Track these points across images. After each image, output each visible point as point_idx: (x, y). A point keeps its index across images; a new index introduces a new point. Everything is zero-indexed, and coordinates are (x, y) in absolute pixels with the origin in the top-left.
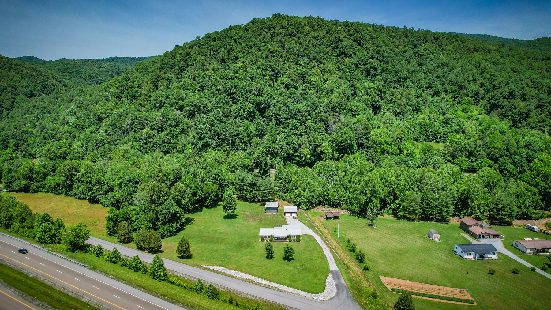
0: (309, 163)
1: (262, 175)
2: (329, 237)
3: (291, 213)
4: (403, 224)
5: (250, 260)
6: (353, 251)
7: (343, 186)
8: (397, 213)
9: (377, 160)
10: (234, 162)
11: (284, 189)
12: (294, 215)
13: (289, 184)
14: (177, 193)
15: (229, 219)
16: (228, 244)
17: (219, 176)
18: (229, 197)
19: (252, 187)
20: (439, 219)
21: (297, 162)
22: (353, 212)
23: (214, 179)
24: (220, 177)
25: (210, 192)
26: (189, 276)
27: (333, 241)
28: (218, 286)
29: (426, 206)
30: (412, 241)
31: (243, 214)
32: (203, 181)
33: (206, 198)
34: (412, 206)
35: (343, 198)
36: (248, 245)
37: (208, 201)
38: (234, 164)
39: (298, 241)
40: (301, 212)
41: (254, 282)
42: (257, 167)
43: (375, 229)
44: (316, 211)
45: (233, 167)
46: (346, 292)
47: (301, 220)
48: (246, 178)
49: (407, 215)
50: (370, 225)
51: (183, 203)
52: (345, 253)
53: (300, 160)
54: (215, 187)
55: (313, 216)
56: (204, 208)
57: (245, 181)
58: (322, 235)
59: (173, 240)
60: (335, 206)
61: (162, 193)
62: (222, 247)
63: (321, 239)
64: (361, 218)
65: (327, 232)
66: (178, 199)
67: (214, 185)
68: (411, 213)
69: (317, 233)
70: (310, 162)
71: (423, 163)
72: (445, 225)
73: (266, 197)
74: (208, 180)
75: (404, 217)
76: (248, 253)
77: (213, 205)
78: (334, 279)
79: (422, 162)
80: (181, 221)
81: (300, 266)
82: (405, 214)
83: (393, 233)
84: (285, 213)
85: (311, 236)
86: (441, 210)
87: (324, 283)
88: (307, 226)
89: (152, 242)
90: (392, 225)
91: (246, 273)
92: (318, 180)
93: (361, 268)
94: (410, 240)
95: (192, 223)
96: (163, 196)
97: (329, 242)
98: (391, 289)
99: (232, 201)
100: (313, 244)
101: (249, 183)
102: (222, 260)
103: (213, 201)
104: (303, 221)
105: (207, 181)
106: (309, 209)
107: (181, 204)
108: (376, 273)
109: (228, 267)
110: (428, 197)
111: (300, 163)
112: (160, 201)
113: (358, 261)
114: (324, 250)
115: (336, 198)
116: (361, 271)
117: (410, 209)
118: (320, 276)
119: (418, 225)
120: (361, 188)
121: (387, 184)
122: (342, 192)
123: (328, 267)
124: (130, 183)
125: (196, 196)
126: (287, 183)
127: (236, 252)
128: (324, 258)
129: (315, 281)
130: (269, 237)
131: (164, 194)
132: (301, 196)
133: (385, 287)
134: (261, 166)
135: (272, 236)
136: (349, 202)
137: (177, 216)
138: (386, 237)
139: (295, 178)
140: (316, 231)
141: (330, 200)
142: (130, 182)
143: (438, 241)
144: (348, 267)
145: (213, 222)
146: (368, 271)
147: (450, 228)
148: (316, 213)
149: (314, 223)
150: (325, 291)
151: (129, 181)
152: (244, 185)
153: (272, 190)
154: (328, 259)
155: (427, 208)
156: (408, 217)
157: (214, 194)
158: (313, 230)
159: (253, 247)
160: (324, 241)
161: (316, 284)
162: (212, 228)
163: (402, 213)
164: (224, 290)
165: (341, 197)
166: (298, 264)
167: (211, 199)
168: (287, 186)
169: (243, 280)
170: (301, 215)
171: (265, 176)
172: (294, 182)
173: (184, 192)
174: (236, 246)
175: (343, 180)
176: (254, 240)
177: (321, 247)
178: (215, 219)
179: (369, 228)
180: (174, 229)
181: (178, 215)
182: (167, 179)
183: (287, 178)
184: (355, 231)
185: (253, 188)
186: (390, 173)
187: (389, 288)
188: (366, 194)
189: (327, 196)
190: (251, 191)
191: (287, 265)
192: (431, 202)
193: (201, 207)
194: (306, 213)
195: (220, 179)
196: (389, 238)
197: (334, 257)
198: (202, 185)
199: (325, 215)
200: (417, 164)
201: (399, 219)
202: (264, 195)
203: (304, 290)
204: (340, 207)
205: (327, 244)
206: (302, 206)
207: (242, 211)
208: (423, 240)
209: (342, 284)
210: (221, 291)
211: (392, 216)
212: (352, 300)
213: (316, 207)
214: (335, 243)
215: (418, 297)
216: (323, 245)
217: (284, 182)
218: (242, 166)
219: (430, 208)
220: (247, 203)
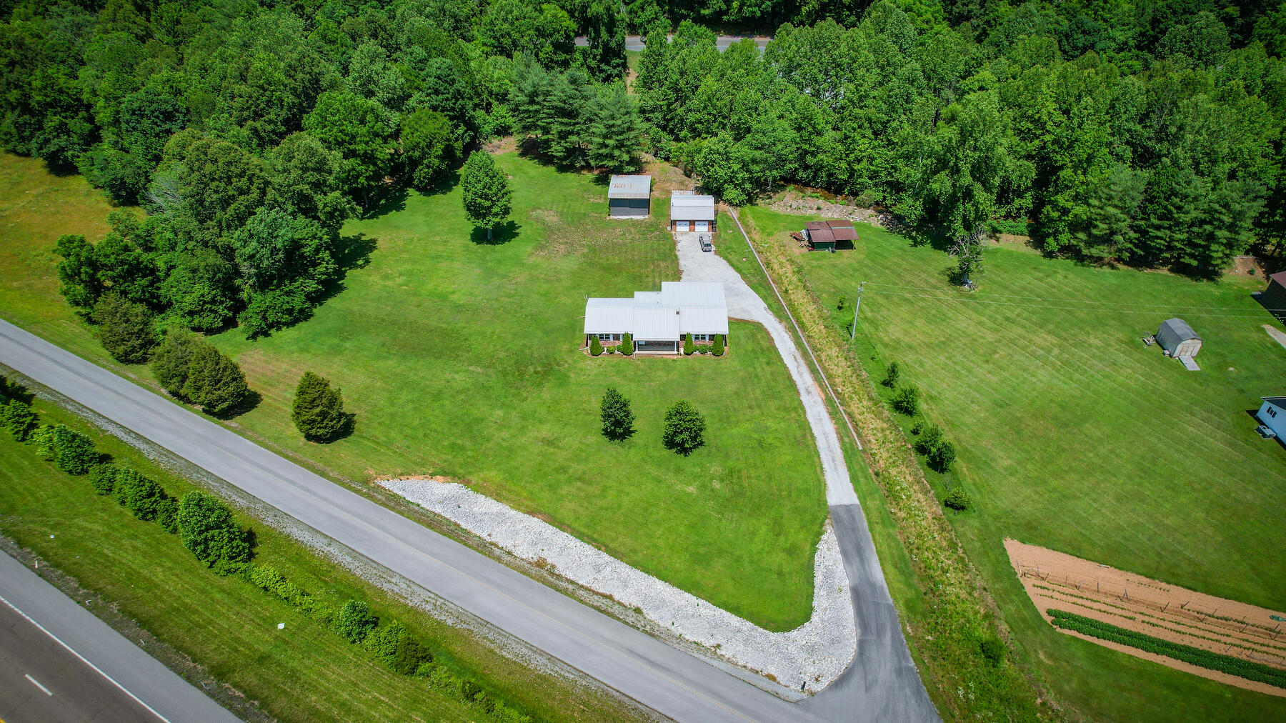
0: (753, 17)
1: (601, 61)
2: (817, 329)
3: (692, 223)
4: (1065, 274)
5: (550, 443)
6: (904, 406)
7: (870, 121)
8: (1048, 235)
9: (988, 22)
10: (505, 20)
11: (672, 119)
12: (702, 229)
13: (688, 103)
14: (295, 174)
15: (489, 242)
16: (478, 360)
17: (453, 81)
18: (481, 175)
19: (565, 120)
20: (1189, 265)
21: (715, 12)
22: (897, 222)
23: (437, 92)
24: (457, 86)
25: (423, 144)
26: (332, 541)
27: (834, 351)
28: (425, 595)
29: (1156, 222)
30: (1101, 360)
31: (537, 220)
32: (396, 103)
33: (414, 163)
34: (1105, 219)
35: (864, 164)
36: (549, 370)
37: (421, 173)
38: (506, 26)
39: (717, 353)
40: (725, 213)
41: (559, 577)
42: (582, 32)
43: (972, 297)
44: (775, 208)
45: (502, 36)
46: (893, 640)
47: (724, 253)
48: (543, 87)
49: (1082, 245)
50: (958, 278)
51: (321, 206)
52: (878, 415)
53: (724, 7)
54: (440, 125)
55: (763, 230)
56: (411, 191)
57: (541, 98)
58: (796, 328)
59: (297, 341)
60: (834, 188)
61: (234, 180)
62: (461, 379)
63: (791, 345)
64: (922, 243)
65: (812, 308)
66: (301, 193)
67: (438, 114)
68: (1094, 241)
69: (779, 313)
70: (758, 14)
71: (1142, 34)
72: (1204, 285)
73: (612, 157)
74: (417, 95)
75: (1072, 252)
76: (543, 410)
77: (440, 182)
78: (845, 553)
79: (1138, 29)
80: (321, 269)
81: (722, 480)
82: (1074, 242)
83: (1034, 318)
84: (673, 223)
85: (758, 327)
86: (1211, 237)
87: (809, 568)
88: (744, 277)
89: (206, 388)
90: (1028, 279)
91: (532, 513)
92: (784, 98)
93: (938, 497)
94: (1094, 356)
95: (367, 262)
96: (241, 192)
97: (820, 361)
98: (1049, 612)
99: (494, 188)
100: (768, 369)
101: (554, 107)
102: (453, 446)
103: (438, 172)
104: (733, 257)
105: (411, 102)
106: (751, 200)
107: (316, 208)
108: (990, 520)
109: (474, 479)
110: (1172, 189)
111: (725, 18)
112: (231, 210)
113: (925, 458)
114: (804, 398)
115: (843, 165)
116: (939, 510)
117: (1095, 227)
118: (795, 535)
119: (1114, 281)
120: (938, 148)
121: (1026, 125)
122: (863, 145)
123: (820, 486)
124: (145, 122)
125: (375, 164)
126: (681, 97)
127: (503, 405)
128: (804, 439)
129: (778, 559)
130: (616, 337)
131: (243, 183)
132: (728, 159)
133: (1027, 603)
134: (597, 32)
135: (628, 337)
136: (884, 180)
137: (302, 256)
138: (1012, 341)
139: (709, 83)
140: (775, 306)
141: (822, 167)
142: (142, 116)
143: (1192, 366)
144: (891, 494)
145: (437, 257)
146: (960, 516)
147: (1222, 301)
148: (774, 217)
149: (768, 265)
150: (815, 618)
151: (139, 113)
152: (537, 111)
153: (632, 134)
154: (821, 443)
155: (1158, 228)
156: (1085, 252)
157: (438, 149)
158: (764, 298)
159: (563, 381)
160: (805, 355)
161: (780, 574)
162: (430, 286)
163: (1065, 238)
164: (450, 622)
165: (859, 161)
166: (716, 468)
167: (428, 167)
168: (680, 111)
169: (518, 568)
170: (726, 226)
171: (608, 63)
172: (705, 97)
173: (321, 167)
174: (505, 374)
175: (869, 102)
176: (566, 347)
177: (792, 385)
178: (445, 242)
179: (949, 294)
180: (298, 302)
181: (307, 251)
182: (269, 103)
183: (682, 84)
184: (907, 307)
185: (566, 124)
186: (1044, 88)
187: (1042, 604)
188: (956, 171)
189: (813, 154)
190: (563, 136)
191: (679, 470)
192: (1179, 208)
193: (402, 190)
194: (742, 218)
195: (458, 91)
196: (1023, 342)
197: (841, 439)
198: (395, 117)
199: (804, 232)
200: (1120, 36)
201: (1049, 255)
202: (603, 151)
203: (736, 611)
204: (855, 194)
205: (813, 371)
206: (731, 193)
207: (535, 209)
208: (1137, 356)
209: (873, 585)
210: (439, 623)
211: (1027, 243)
212: (918, 693)
213: (775, 192)
214: (843, 363)
215: (1151, 657)
216: (802, 378)
217: (672, 96)
218: (532, 32)
219: (1170, 228)
220: (552, 169)
